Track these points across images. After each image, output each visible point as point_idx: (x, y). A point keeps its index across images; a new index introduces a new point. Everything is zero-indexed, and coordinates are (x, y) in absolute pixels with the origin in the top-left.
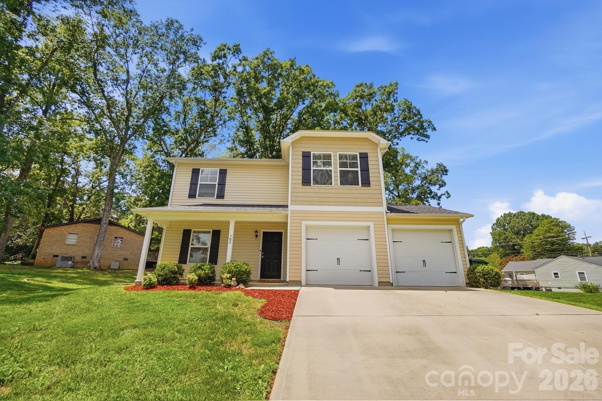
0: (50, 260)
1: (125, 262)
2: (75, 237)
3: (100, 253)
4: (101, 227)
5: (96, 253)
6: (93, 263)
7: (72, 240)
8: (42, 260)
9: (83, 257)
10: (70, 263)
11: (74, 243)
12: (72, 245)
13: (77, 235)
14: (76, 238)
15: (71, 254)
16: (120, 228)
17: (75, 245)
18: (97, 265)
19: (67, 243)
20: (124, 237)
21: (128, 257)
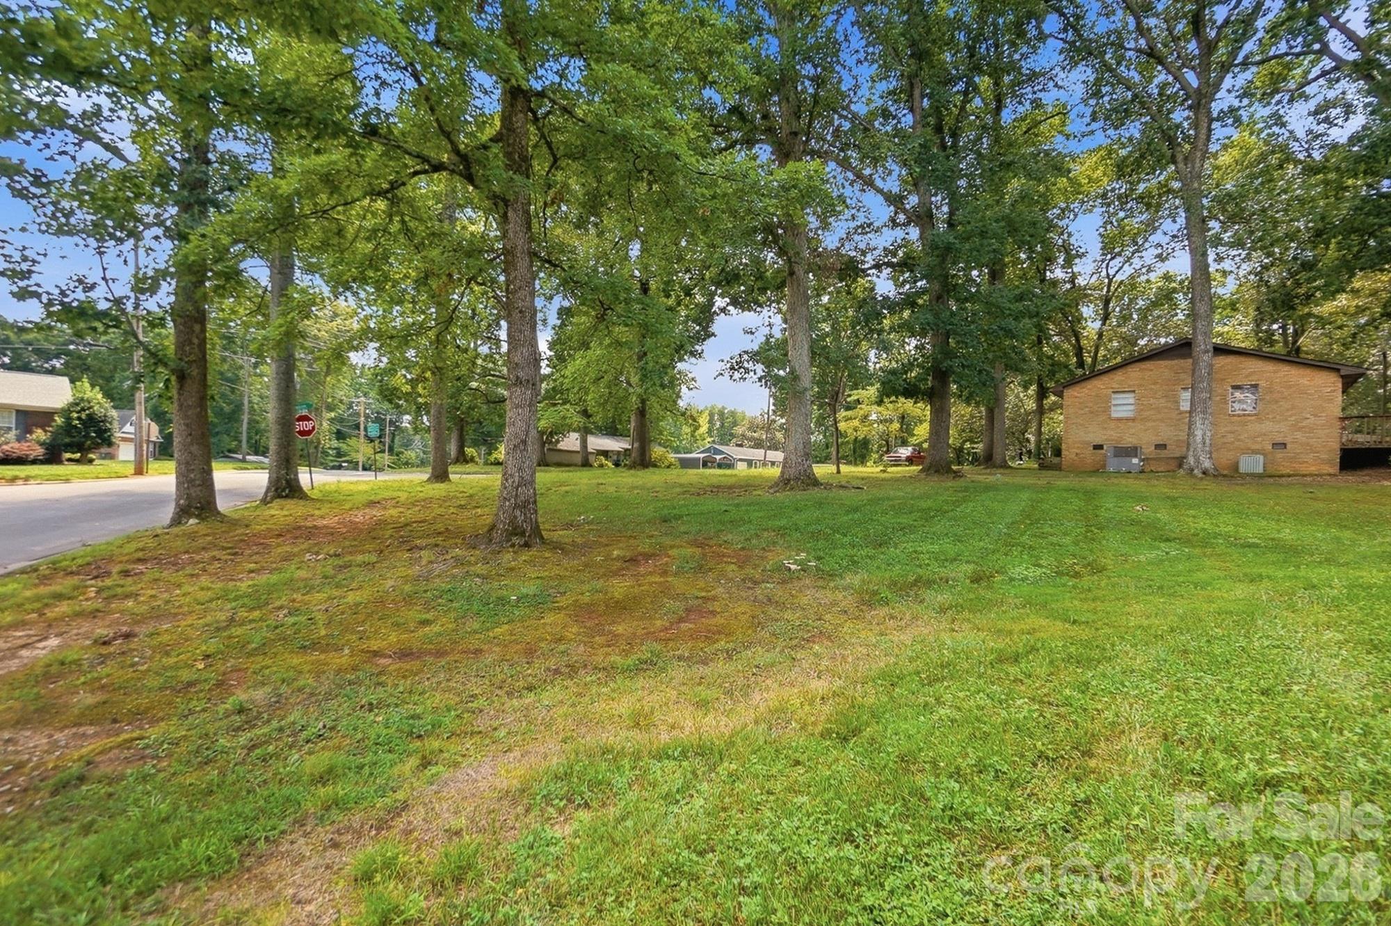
0: (1089, 456)
1: (1279, 455)
2: (1130, 399)
3: (1209, 434)
4: (1195, 364)
5: (1199, 433)
6: (1197, 461)
7: (1123, 406)
8: (1073, 456)
9: (1158, 447)
10: (1135, 461)
11: (1130, 415)
12: (1127, 419)
13: (1132, 395)
14: (1132, 401)
15: (1129, 441)
16: (1242, 359)
17: (1133, 420)
18: (1207, 464)
19: (1114, 415)
20: (1262, 384)
21: (1288, 440)
